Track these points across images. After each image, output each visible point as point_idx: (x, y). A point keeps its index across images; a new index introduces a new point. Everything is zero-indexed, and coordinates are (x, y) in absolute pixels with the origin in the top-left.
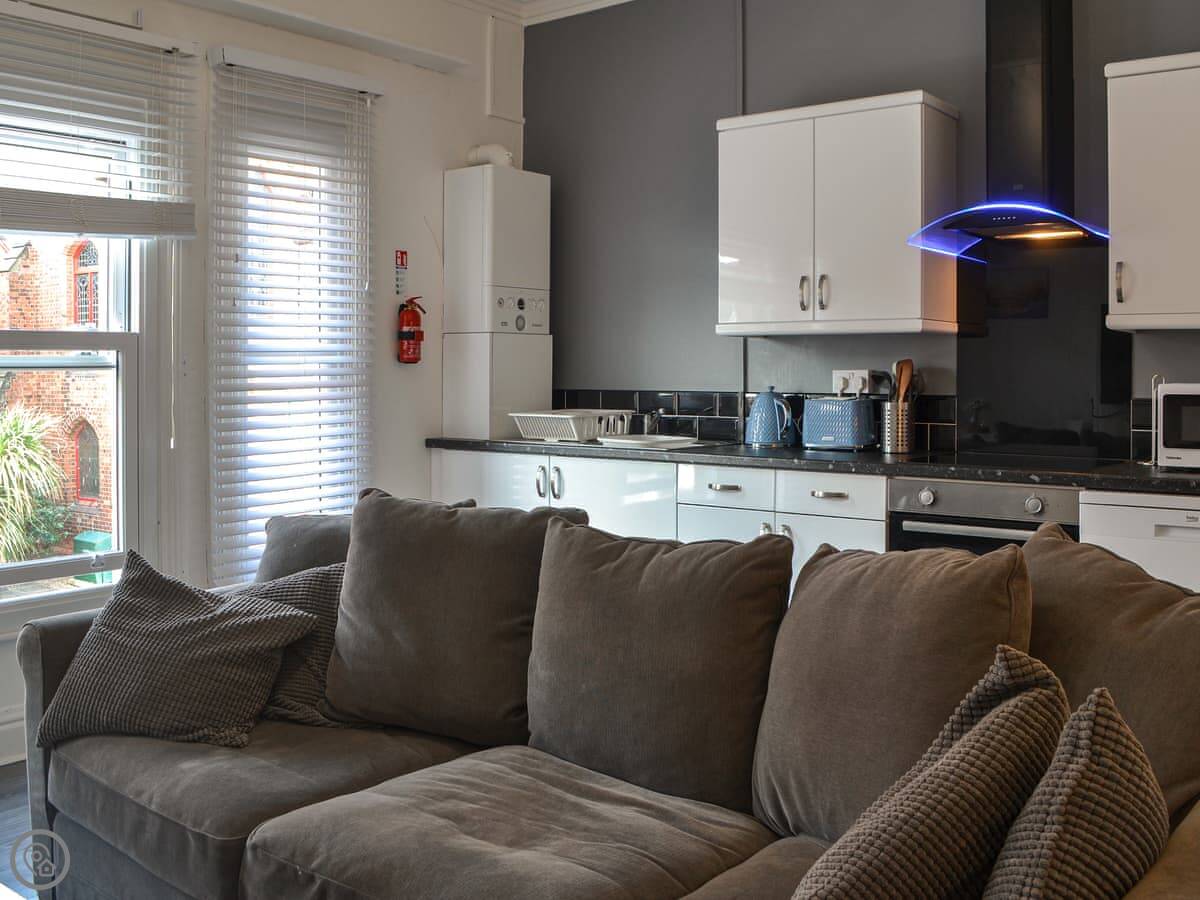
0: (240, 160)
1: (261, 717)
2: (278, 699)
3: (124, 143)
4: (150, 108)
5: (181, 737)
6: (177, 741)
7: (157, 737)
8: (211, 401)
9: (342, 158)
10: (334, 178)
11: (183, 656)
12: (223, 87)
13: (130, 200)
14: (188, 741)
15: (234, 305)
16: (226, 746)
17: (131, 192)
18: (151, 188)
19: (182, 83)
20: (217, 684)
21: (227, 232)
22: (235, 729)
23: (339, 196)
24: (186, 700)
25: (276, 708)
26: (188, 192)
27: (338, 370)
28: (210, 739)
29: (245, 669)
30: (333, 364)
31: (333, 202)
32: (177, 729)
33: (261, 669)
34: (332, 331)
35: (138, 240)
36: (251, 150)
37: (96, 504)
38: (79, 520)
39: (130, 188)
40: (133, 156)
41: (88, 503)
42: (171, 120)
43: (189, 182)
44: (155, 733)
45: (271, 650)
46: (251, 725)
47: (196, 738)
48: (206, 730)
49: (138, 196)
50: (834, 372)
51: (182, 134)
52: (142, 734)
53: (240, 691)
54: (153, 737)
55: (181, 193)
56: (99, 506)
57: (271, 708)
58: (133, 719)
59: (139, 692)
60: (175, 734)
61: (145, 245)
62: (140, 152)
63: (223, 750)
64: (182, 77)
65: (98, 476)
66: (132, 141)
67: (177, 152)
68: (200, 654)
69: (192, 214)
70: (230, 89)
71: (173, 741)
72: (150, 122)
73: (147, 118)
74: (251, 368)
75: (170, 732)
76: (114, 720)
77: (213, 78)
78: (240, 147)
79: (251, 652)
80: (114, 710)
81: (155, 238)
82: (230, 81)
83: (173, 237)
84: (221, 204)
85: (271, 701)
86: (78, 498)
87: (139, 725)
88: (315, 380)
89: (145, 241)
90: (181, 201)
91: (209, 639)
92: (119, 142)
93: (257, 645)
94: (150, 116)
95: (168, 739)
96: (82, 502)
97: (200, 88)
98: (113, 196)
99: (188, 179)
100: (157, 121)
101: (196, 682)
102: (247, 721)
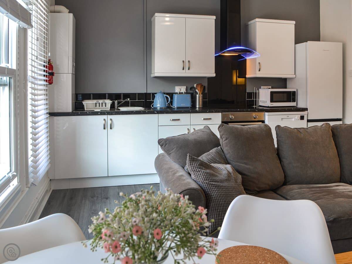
50: (176, 87)
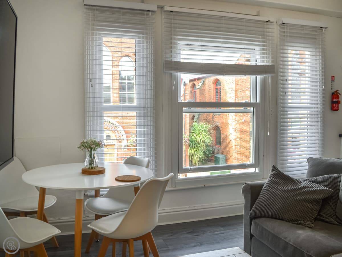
0: (286, 51)
1: (316, 219)
2: (321, 214)
3: (255, 49)
4: (262, 38)
5: (293, 222)
6: (293, 223)
7: (286, 221)
8: (278, 122)
9: (315, 48)
10: (313, 55)
11: (293, 198)
12: (282, 30)
13: (257, 65)
14: (296, 224)
15: (286, 94)
16: (307, 227)
17: (256, 63)
18: (262, 61)
19: (270, 30)
20: (304, 208)
21: (283, 73)
22: (309, 222)
23: (314, 60)
24: (295, 212)
25: (320, 217)
26: (273, 62)
27: (314, 113)
28: (303, 224)
29: (312, 204)
30: (312, 111)
31: (312, 62)
32: (293, 220)
33: (317, 205)
34: (312, 101)
35: (259, 77)
36: (289, 48)
37: (220, 147)
38: (216, 151)
39: (257, 62)
40: (258, 52)
41: (218, 147)
42: (267, 41)
43: (273, 59)
44: (286, 220)
45: (320, 199)
46: (313, 221)
47: (298, 223)
48: (301, 221)
49: (259, 64)
51: (271, 45)
52: (282, 220)
53: (311, 211)
54: (285, 221)
55: (271, 62)
56: (221, 148)
57: (319, 217)
58: (279, 215)
59: (281, 207)
60: (292, 221)
61: (261, 78)
62: (260, 51)
63: (307, 228)
64: (270, 28)
65: (221, 140)
66: (257, 48)
67: (269, 50)
68: (299, 198)
69: (274, 68)
70: (283, 30)
71: (291, 223)
72: (262, 42)
73: (261, 41)
74: (289, 112)
75: (290, 220)
76: (273, 214)
77: (279, 28)
78: (286, 48)
79: (314, 199)
80: (273, 211)
81: (264, 75)
82: (284, 28)
83: (269, 75)
84: (281, 65)
85: (319, 214)
86: (215, 145)
87: (281, 217)
88: (306, 116)
89: (261, 76)
90: (271, 64)
91: (301, 194)
92: (253, 49)
93: (316, 197)
94: (262, 41)
95: (290, 222)
96: (216, 147)
97: (275, 31)
98: (252, 64)
99: (272, 58)
100: (264, 42)
101: (298, 206)
102: (312, 220)
